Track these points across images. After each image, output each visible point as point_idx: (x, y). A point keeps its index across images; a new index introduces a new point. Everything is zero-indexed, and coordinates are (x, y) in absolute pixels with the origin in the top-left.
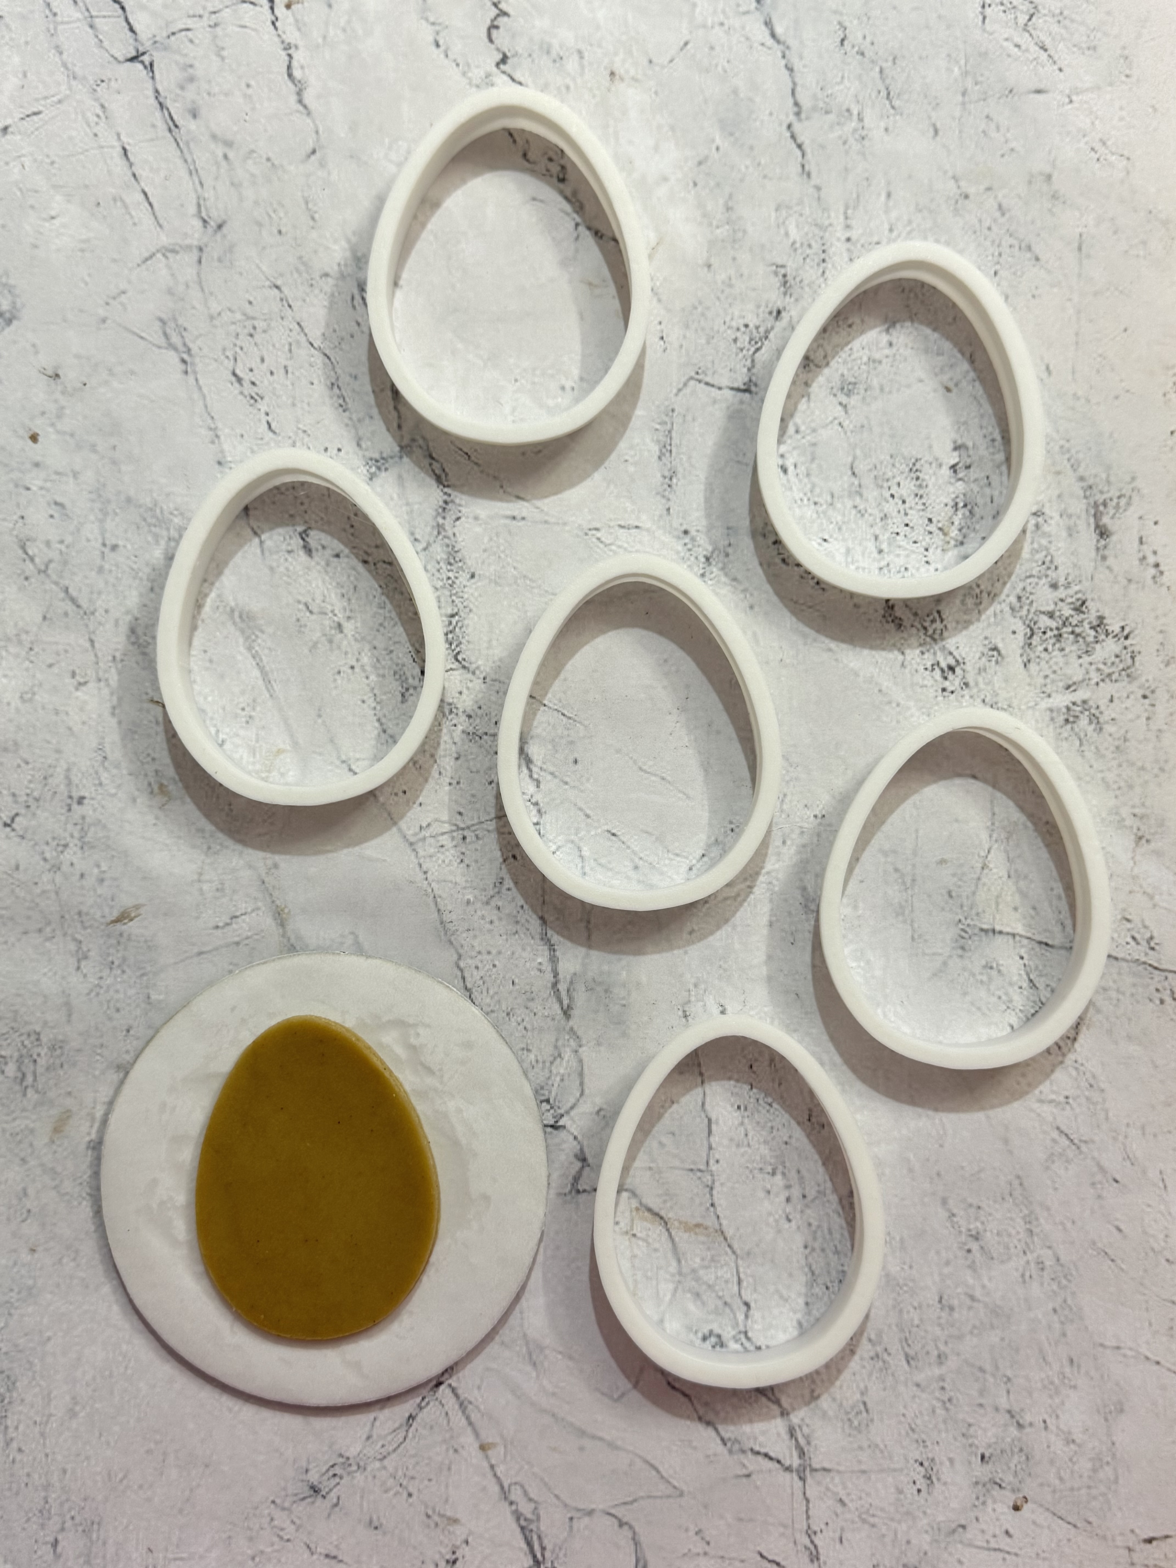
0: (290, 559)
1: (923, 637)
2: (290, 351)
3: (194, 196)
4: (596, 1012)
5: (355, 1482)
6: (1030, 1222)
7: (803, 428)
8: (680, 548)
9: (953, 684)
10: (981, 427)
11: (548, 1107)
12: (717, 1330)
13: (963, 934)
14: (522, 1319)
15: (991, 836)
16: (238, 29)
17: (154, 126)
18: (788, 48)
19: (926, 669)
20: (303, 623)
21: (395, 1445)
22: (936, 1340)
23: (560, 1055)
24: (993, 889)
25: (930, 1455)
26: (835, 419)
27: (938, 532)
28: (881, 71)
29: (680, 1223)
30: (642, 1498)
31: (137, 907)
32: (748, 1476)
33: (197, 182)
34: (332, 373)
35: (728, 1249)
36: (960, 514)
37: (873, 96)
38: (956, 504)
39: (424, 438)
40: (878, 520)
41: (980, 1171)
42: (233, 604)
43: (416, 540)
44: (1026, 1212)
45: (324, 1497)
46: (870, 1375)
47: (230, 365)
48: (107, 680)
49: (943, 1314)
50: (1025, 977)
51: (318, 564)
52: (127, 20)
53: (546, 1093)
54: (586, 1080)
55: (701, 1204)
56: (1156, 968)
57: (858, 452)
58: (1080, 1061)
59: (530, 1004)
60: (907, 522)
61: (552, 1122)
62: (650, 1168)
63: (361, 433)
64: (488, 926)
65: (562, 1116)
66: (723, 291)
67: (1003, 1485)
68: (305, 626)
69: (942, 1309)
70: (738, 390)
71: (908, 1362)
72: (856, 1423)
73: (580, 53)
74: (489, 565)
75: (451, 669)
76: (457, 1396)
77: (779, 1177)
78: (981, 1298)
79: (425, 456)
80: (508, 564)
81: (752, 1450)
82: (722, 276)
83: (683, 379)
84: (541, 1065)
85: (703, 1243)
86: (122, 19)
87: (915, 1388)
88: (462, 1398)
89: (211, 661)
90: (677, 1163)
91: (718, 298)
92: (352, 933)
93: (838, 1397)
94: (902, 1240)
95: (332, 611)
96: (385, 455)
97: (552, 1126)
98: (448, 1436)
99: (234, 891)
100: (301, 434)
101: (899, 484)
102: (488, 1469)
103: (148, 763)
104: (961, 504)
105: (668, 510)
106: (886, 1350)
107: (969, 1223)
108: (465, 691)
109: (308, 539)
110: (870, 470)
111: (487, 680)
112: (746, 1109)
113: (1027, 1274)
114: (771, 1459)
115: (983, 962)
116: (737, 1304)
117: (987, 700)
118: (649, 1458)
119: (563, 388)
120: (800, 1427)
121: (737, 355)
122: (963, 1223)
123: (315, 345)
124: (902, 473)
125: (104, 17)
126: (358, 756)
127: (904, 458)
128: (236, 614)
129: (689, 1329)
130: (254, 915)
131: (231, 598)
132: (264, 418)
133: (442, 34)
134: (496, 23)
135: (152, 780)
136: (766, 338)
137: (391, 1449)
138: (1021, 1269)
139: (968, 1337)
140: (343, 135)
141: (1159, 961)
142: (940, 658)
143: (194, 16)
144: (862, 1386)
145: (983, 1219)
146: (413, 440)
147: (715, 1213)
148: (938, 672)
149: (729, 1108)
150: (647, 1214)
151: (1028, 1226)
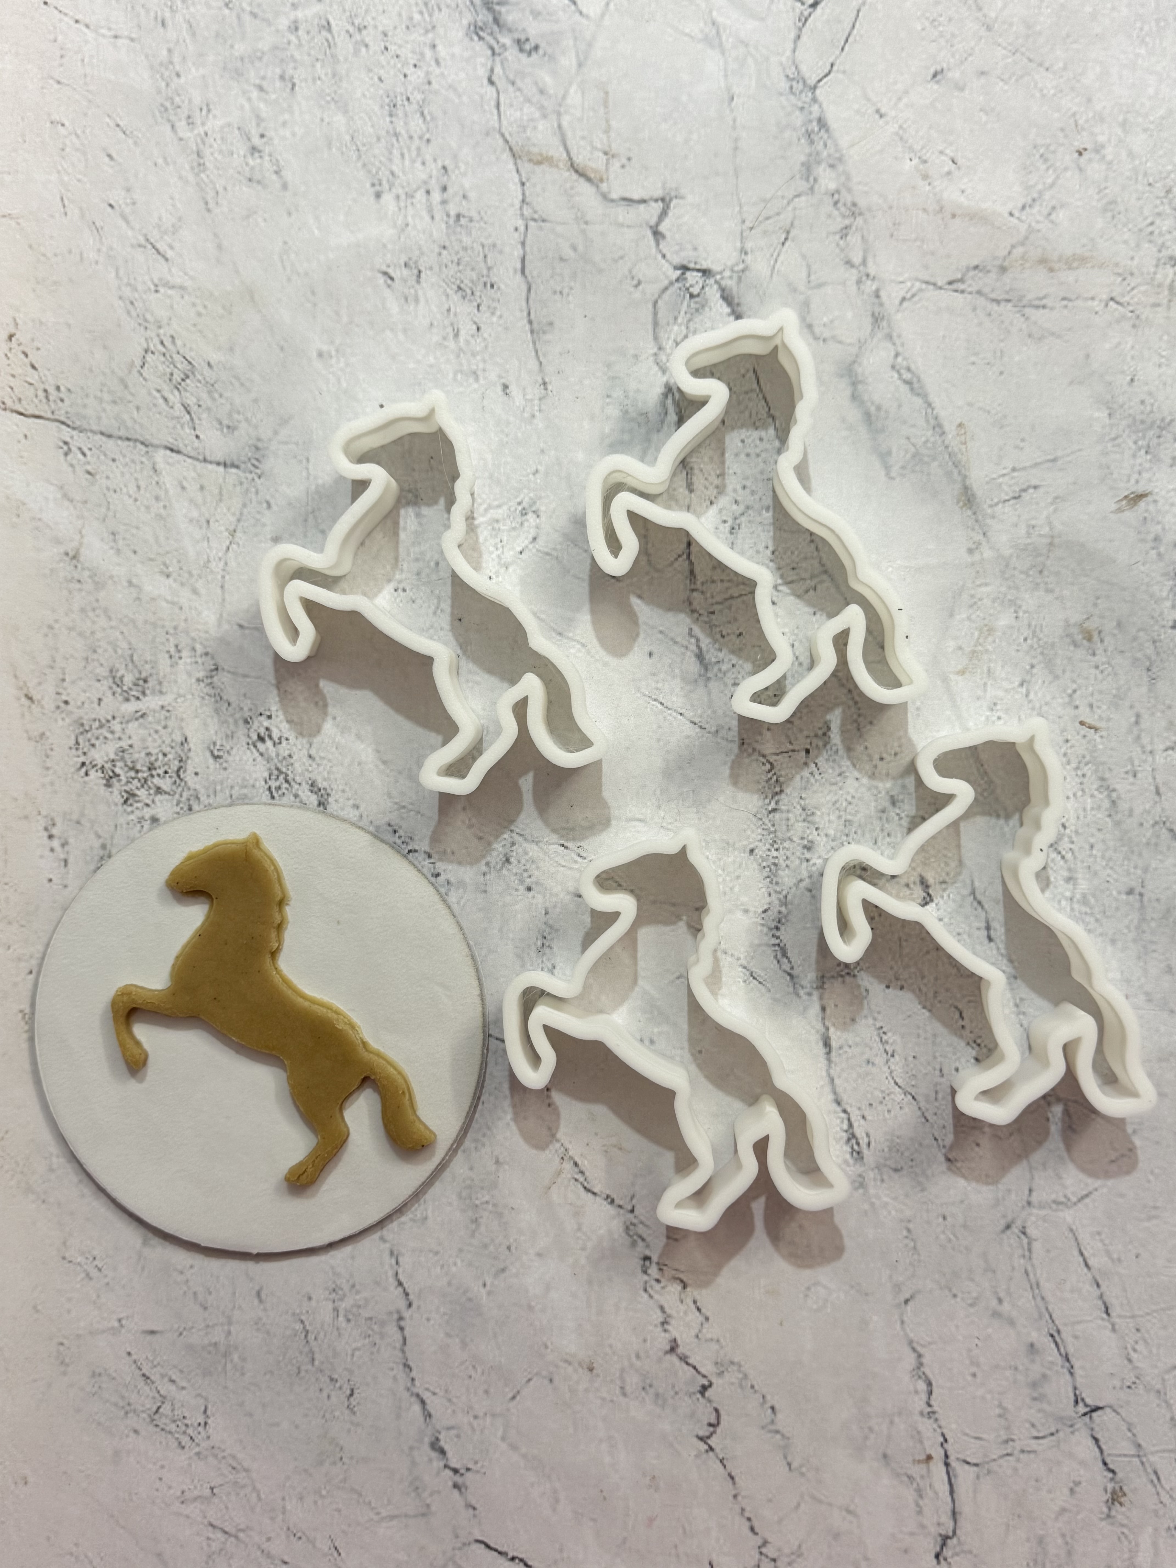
0: (943, 874)
1: (289, 772)
2: (938, 1093)
3: (1035, 1261)
4: (638, 391)
6: (200, 165)
8: (536, 873)
9: (259, 722)
11: (691, 290)
12: (523, 57)
13: (256, 463)
14: (726, 70)
15: (226, 564)
16: (984, 1436)
17: (1076, 1337)
18: (408, 1389)
19: (287, 739)
22: (300, 45)
24: (225, 510)
28: (313, 1360)
29: (557, 166)
31: (1119, 510)
33: (1031, 1276)
34: (893, 1067)
35: (509, 139)
37: (322, 1335)
39: (798, 995)
44: (203, 175)
46: (368, 11)
48: (1144, 752)
49: (291, 72)
50: (195, 418)
52: (1101, 1451)
53: (693, 305)
54: (651, 318)
55: (535, 185)
56: (63, 423)
58: (142, 329)
61: (688, 274)
62: (586, 223)
63: (865, 1004)
64: (749, 482)
65: (677, 280)
69: (292, 77)
71: (328, 23)
73: (625, 1395)
74: (734, 862)
75: (777, 754)
77: (453, 213)
78: (251, 88)
79: (797, 976)
80: (716, 861)
85: (534, 145)
86: (1105, 1453)
90: (559, 228)
92: (893, 478)
94: (330, 146)
95: (903, 817)
96: (842, 979)
97: (688, 269)
99: (1015, 525)
100: (928, 1005)
103: (1103, 664)
105: (547, 912)
106: (351, 36)
107: (261, 165)
111: (740, 742)
112: (486, 285)
113: (204, 112)
115: (236, 433)
116: (501, 83)
117: (226, 705)
122: (267, 164)
123: (912, 1098)
125: (1125, 1455)
129: (552, 58)
130: (996, 500)
132: (968, 1023)
133: (769, 1420)
134: (711, 1429)
135: (1099, 644)
138: (211, 117)
139: (266, 49)
140: (875, 1318)
141: (60, 431)
142: (272, 751)
143: (1029, 1452)
145: (247, 169)
146: (812, 994)
147: (520, 175)
148: (275, 734)
149: (502, 286)
150: (592, 176)
151: (202, 161)
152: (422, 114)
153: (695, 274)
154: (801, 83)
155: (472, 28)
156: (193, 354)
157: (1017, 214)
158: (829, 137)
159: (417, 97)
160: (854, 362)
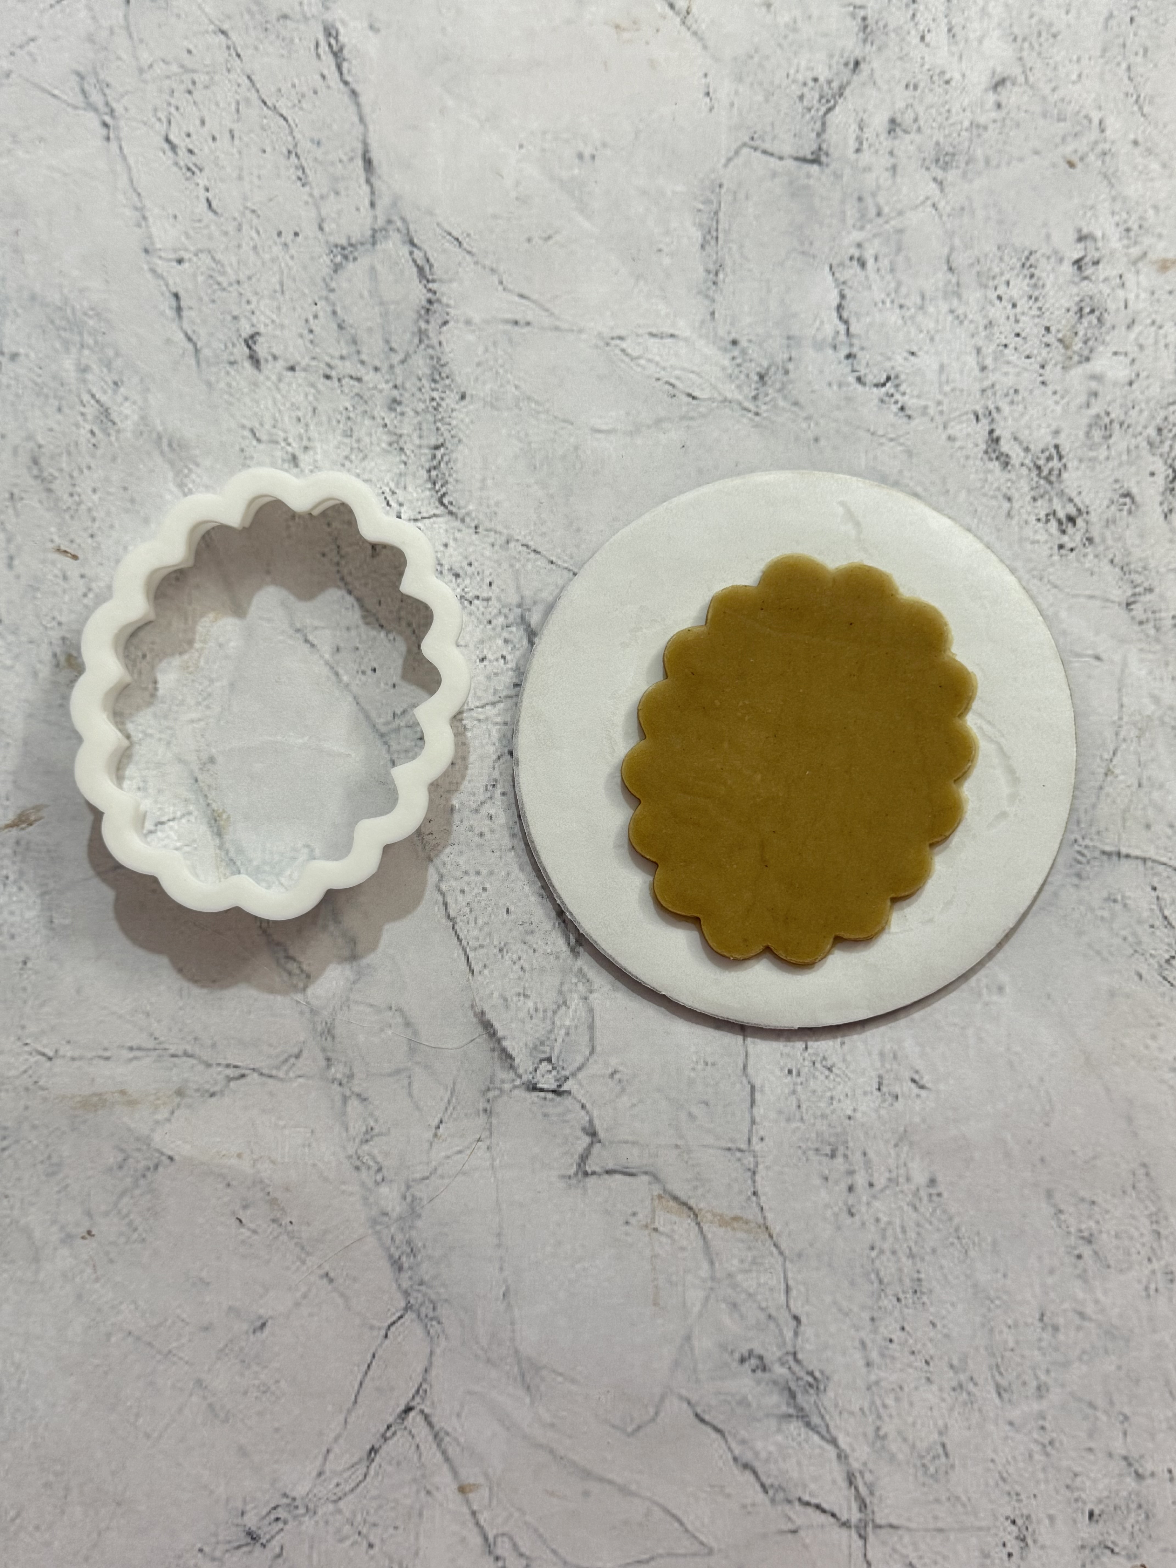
0: (233, 373)
1: (1036, 479)
2: (238, 111)
5: (304, 1528)
6: (1157, 1222)
7: (886, 210)
8: (726, 362)
9: (1072, 539)
10: (1113, 213)
11: (550, 1067)
12: (759, 1350)
13: (1079, 858)
14: (513, 1331)
15: (1117, 734)
19: (1039, 520)
20: (247, 454)
21: (353, 1485)
22: (1034, 1368)
23: (565, 1003)
24: (1119, 801)
25: (1025, 1512)
26: (927, 198)
27: (1057, 344)
29: (714, 1215)
30: (661, 1556)
31: (38, 808)
32: (794, 1532)
34: (290, 138)
35: (774, 1250)
36: (1085, 322)
38: (1081, 309)
39: (403, 220)
40: (981, 328)
41: (1095, 1158)
42: (160, 428)
43: (391, 349)
44: (1153, 1209)
45: (263, 1546)
46: (951, 1409)
47: (162, 128)
49: (1045, 1335)
50: (1158, 912)
51: (268, 378)
53: (547, 1049)
54: (598, 1034)
55: (740, 1192)
57: (957, 241)
59: (529, 938)
60: (1018, 330)
61: (554, 1086)
62: (677, 1146)
63: (324, 212)
64: (477, 839)
65: (567, 1078)
66: (786, 37)
67: (1117, 1550)
68: (252, 458)
69: (1043, 1329)
70: (804, 160)
71: (999, 1394)
72: (932, 1470)
74: (484, 383)
75: (435, 515)
76: (430, 1425)
77: (840, 1160)
78: (1094, 1317)
79: (404, 243)
80: (508, 382)
81: (800, 1500)
82: (784, 18)
83: (734, 146)
84: (541, 1014)
85: (742, 1241)
87: (1007, 1428)
88: (437, 1428)
89: (132, 501)
90: (710, 1140)
91: (780, 46)
92: (307, 846)
93: (911, 1438)
94: (995, 1243)
95: (285, 440)
96: (353, 241)
97: (554, 1091)
98: (419, 1473)
99: (160, 791)
100: (248, 214)
101: (1008, 283)
102: (468, 1517)
103: (52, 628)
104: (1087, 310)
105: (713, 313)
106: (972, 1379)
107: (1080, 1222)
108: (452, 543)
109: (255, 347)
110: (972, 265)
111: (480, 530)
112: (799, 1074)
113: (1153, 1286)
114: (824, 1511)
115: (1105, 894)
116: (784, 1317)
117: (1116, 560)
118: (671, 1506)
119: (580, 156)
120: (861, 1473)
121: (803, 116)
122: (1072, 1221)
123: (269, 103)
124: (1012, 269)
126: (316, 623)
127: (1015, 250)
128: (165, 442)
129: (723, 1347)
130: (184, 821)
131: (158, 422)
132: (203, 194)
135: (58, 650)
136: (841, 95)
137: (348, 1488)
138: (1144, 1280)
139: (1077, 1364)
142: (1057, 505)
144: (940, 1423)
145: (1098, 1217)
146: (390, 222)
147: (758, 1204)
148: (1053, 524)
149: (778, 1073)
150: (672, 1203)
151: (1155, 1227)
152: (881, 1282)
153: (545, 1086)
154: (423, 1315)
155: (822, 1387)
156: (1162, 989)
157: (164, 1158)
158: (388, 1249)
159: (887, 1302)
160: (354, 983)
